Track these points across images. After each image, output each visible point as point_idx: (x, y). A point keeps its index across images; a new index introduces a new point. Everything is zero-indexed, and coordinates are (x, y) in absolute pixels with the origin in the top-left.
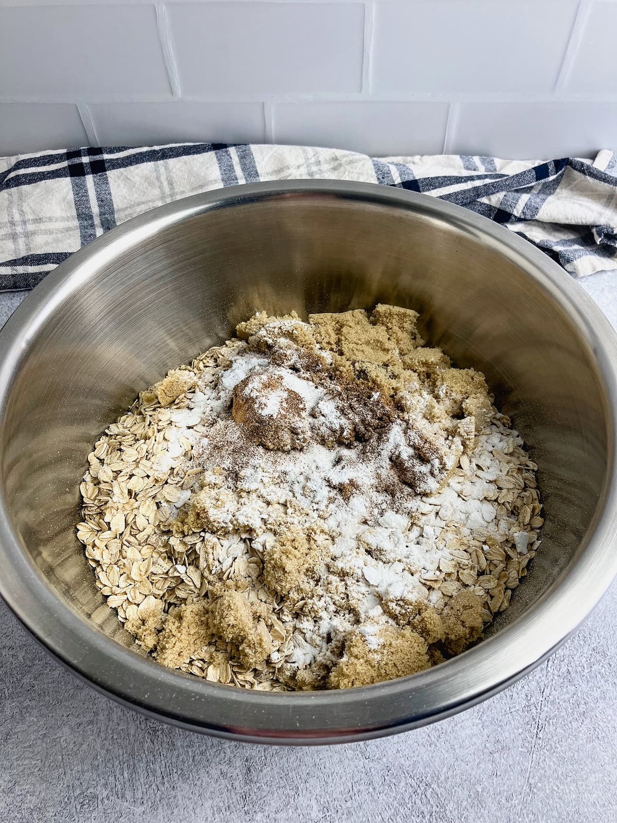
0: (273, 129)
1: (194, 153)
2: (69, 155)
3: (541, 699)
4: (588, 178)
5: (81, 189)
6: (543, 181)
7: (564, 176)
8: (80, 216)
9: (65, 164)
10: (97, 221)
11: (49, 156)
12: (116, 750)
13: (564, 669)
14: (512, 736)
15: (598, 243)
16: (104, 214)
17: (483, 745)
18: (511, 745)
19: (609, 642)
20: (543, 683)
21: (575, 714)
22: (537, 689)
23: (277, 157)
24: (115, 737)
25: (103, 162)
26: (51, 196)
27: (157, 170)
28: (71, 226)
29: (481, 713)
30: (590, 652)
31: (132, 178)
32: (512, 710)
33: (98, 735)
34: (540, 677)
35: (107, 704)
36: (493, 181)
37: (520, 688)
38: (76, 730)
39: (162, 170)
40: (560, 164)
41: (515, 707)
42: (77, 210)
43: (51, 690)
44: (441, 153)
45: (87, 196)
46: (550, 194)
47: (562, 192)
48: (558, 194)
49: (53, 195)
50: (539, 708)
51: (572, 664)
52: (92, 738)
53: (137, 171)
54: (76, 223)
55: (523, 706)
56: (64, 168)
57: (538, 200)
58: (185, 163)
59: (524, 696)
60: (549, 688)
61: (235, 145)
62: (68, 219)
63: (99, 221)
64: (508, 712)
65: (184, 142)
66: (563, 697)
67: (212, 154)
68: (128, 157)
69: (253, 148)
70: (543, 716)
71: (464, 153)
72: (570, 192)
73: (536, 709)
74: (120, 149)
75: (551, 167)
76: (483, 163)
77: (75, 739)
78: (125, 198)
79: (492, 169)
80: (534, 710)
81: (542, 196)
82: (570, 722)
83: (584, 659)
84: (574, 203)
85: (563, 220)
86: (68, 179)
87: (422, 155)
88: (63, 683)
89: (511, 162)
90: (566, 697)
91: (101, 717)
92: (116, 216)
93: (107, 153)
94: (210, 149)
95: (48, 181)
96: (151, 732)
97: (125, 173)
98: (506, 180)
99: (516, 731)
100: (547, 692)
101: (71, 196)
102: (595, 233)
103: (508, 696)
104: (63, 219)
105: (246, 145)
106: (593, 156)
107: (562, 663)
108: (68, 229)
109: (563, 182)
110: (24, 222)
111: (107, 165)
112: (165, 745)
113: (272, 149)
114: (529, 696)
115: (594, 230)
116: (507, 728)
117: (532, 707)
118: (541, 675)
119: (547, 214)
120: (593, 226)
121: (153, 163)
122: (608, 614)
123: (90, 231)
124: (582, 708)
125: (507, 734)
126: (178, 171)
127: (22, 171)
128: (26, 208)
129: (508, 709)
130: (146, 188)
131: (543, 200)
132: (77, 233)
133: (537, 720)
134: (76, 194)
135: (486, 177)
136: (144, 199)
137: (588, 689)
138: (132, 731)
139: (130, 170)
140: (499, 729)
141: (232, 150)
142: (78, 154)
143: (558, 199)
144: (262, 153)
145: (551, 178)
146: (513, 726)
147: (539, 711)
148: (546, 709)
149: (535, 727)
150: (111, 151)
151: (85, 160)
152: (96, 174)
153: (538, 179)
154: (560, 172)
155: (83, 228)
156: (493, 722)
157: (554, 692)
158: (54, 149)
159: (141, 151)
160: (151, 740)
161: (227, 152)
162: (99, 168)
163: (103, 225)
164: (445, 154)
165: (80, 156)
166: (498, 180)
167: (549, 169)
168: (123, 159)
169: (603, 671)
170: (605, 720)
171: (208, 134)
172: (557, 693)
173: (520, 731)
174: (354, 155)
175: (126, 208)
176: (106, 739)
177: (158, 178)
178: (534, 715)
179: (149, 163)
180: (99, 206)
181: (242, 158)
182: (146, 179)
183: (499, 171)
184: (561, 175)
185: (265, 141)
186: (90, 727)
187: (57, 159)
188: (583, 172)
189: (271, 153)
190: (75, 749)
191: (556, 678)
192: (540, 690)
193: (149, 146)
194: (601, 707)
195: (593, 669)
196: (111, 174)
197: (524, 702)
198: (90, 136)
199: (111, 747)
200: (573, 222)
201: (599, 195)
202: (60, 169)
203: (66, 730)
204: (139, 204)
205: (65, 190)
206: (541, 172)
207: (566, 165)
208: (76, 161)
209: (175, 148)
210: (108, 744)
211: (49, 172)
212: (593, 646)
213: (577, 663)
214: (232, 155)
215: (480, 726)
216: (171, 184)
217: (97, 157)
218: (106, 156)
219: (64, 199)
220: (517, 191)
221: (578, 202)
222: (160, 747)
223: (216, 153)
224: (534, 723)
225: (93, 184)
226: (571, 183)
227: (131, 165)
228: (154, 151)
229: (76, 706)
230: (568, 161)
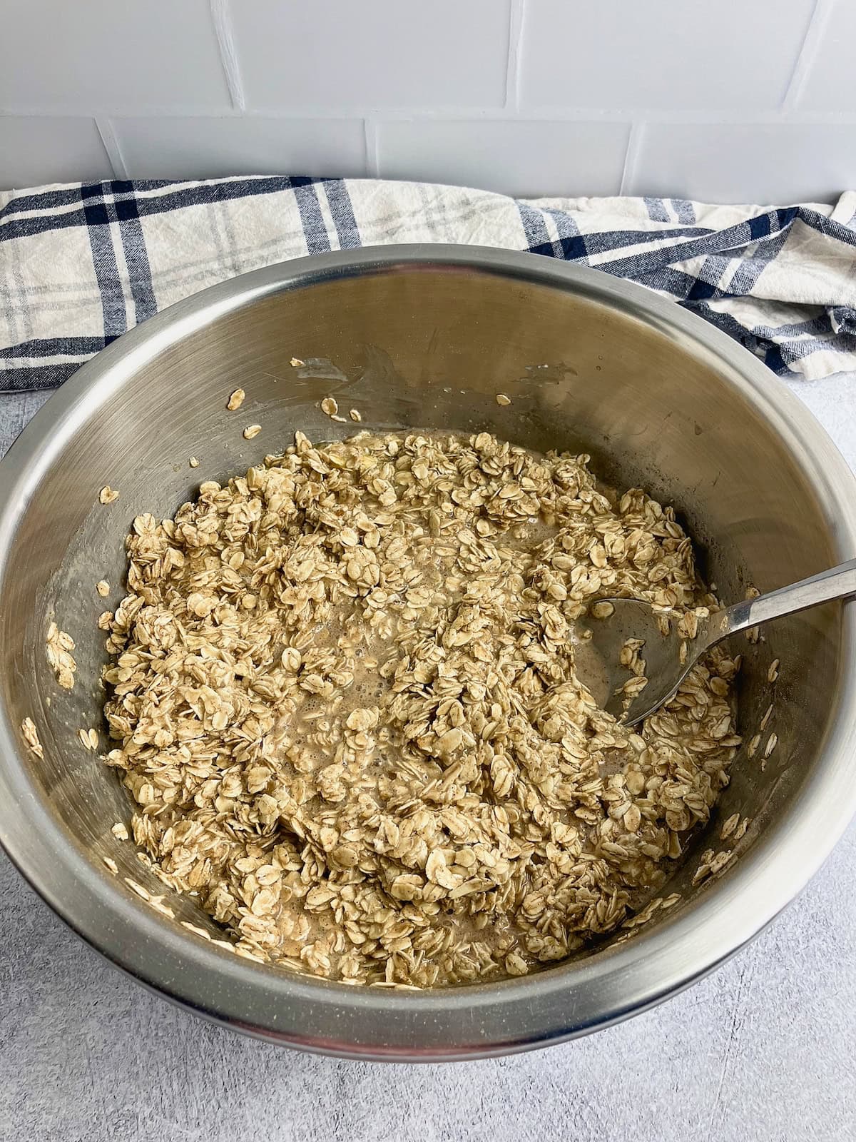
0: (378, 158)
1: (264, 191)
2: (86, 192)
3: (739, 985)
4: (826, 236)
5: (104, 243)
6: (761, 239)
7: (791, 232)
8: (102, 283)
9: (80, 205)
10: (126, 290)
11: (57, 192)
12: (162, 1052)
13: (771, 944)
14: (700, 1036)
15: (837, 332)
16: (137, 280)
17: (660, 1047)
18: (697, 1049)
19: (834, 907)
20: (741, 963)
21: (786, 1008)
22: (734, 972)
23: (382, 199)
24: (160, 1035)
25: (133, 203)
26: (59, 254)
27: (211, 216)
28: (90, 297)
30: (808, 920)
31: (175, 228)
32: (699, 1000)
33: (137, 1031)
36: (690, 239)
38: (107, 1024)
39: (219, 216)
40: (785, 216)
41: (704, 996)
42: (98, 273)
43: (71, 968)
44: (618, 195)
45: (113, 254)
46: (770, 258)
47: (788, 255)
48: (782, 257)
49: (62, 252)
50: (736, 998)
51: (783, 936)
52: (128, 1035)
53: (182, 217)
54: (96, 292)
55: (715, 994)
56: (79, 212)
57: (754, 268)
58: (252, 206)
59: (716, 982)
60: (751, 970)
61: (323, 179)
62: (85, 287)
63: (130, 289)
64: (694, 1003)
65: (250, 175)
66: (769, 982)
67: (289, 192)
68: (169, 196)
69: (349, 184)
70: (741, 1008)
71: (650, 194)
72: (799, 255)
73: (733, 999)
74: (158, 184)
75: (773, 220)
76: (677, 210)
77: (106, 1037)
78: (166, 256)
79: (689, 218)
80: (729, 1001)
81: (759, 262)
82: (779, 1018)
83: (800, 930)
84: (804, 273)
85: (788, 297)
86: (85, 227)
87: (590, 197)
88: (88, 959)
89: (716, 208)
90: (773, 982)
91: (140, 1007)
92: (154, 283)
93: (139, 190)
94: (287, 186)
95: (56, 232)
96: (209, 1028)
97: (166, 220)
98: (709, 239)
99: (704, 1029)
100: (748, 975)
101: (89, 254)
102: (832, 317)
104: (78, 287)
105: (338, 179)
106: (834, 200)
107: (770, 936)
108: (86, 302)
109: (789, 239)
110: (23, 292)
111: (139, 208)
112: (228, 1046)
113: (375, 187)
114: (724, 981)
115: (831, 313)
116: (692, 1025)
117: (727, 996)
119: (765, 288)
120: (829, 307)
121: (205, 205)
122: (833, 867)
123: (117, 305)
124: (795, 998)
125: (692, 1034)
126: (241, 219)
127: (18, 216)
128: (25, 272)
129: (695, 998)
130: (197, 243)
131: (762, 267)
132: (99, 308)
133: (733, 1014)
134: (96, 250)
135: (681, 232)
136: (192, 259)
137: (803, 971)
138: (183, 1027)
139: (173, 216)
140: (682, 1026)
141: (319, 187)
142: (96, 190)
143: (782, 266)
144: (361, 193)
145: (773, 235)
146: (700, 1023)
147: (736, 1001)
148: (745, 999)
149: (730, 1024)
150: (145, 187)
151: (109, 199)
152: (123, 220)
153: (754, 237)
154: (786, 227)
155: (106, 299)
156: (674, 1017)
157: (756, 976)
158: (64, 182)
159: (189, 187)
160: (209, 1039)
161: (311, 190)
162: (128, 211)
163: (135, 297)
164: (623, 196)
165: (101, 194)
166: (696, 238)
167: (770, 223)
168: (163, 199)
169: (824, 946)
170: (825, 1015)
171: (286, 163)
172: (761, 976)
173: (710, 1029)
174: (493, 197)
175: (168, 271)
176: (147, 1037)
177: (213, 229)
178: (730, 1006)
179: (200, 206)
180: (130, 268)
181: (333, 199)
182: (196, 229)
183: (700, 220)
184: (788, 231)
185: (365, 174)
186: (126, 1020)
187: (68, 197)
188: (819, 228)
189: (374, 193)
190: (106, 1050)
191: (760, 956)
192: (738, 973)
193: (200, 180)
194: (820, 997)
195: (811, 945)
196: (146, 221)
197: (716, 990)
198: (116, 166)
199: (155, 1048)
200: (802, 300)
201: (840, 260)
202: (72, 213)
203: (93, 1023)
204: (185, 266)
205: (81, 245)
206: (759, 226)
207: (796, 216)
208: (95, 201)
209: (238, 183)
210: (150, 1044)
211: (56, 218)
212: (812, 912)
213: (790, 935)
214: (319, 196)
215: (656, 1021)
216: (231, 236)
217: (126, 196)
218: (139, 195)
219: (79, 257)
220: (724, 253)
221: (811, 271)
222: (221, 1048)
223: (295, 192)
224: (729, 1018)
225: (120, 235)
226: (802, 243)
227: (174, 208)
228: (207, 187)
229: (106, 990)
230: (798, 212)
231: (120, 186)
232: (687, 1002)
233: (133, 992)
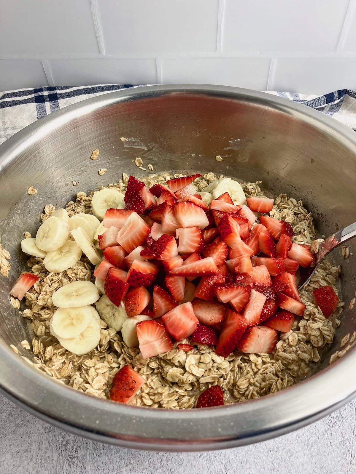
1: (113, 90)
2: (35, 91)
3: (353, 436)
5: (42, 110)
6: (330, 104)
7: (344, 100)
9: (33, 96)
11: (24, 91)
12: (43, 471)
14: (333, 463)
17: (312, 470)
18: (333, 470)
20: (353, 424)
22: (349, 429)
24: (43, 462)
25: (56, 94)
26: (23, 113)
29: (309, 446)
32: (333, 444)
33: (31, 460)
34: (351, 420)
35: (38, 438)
37: (337, 428)
38: (16, 456)
40: (341, 93)
41: (334, 441)
45: (46, 114)
46: (335, 112)
47: (342, 111)
48: (340, 112)
49: (24, 113)
50: (352, 443)
52: (26, 462)
55: (340, 441)
56: (32, 98)
59: (340, 434)
61: (138, 85)
64: (329, 445)
65: (107, 84)
68: (71, 92)
71: (280, 90)
72: (347, 111)
73: (350, 443)
74: (67, 88)
75: (336, 95)
76: (292, 96)
77: (15, 463)
80: (348, 444)
81: (330, 113)
84: (351, 116)
86: (34, 104)
88: (8, 422)
89: (307, 95)
91: (33, 447)
93: (59, 90)
94: (123, 87)
95: (22, 105)
96: (69, 459)
97: (70, 101)
98: (308, 103)
99: (336, 459)
101: (35, 114)
103: (329, 434)
105: (145, 85)
109: (344, 103)
110: (5, 129)
111: (58, 96)
112: (79, 469)
114: (344, 434)
116: (329, 457)
117: (347, 442)
118: (351, 418)
121: (87, 95)
125: (329, 462)
127: (6, 100)
128: (7, 120)
129: (329, 443)
131: (333, 115)
133: (351, 451)
134: (39, 112)
138: (55, 459)
139: (72, 99)
140: (324, 458)
142: (41, 90)
143: (341, 114)
145: (336, 102)
146: (333, 456)
147: (351, 444)
149: (349, 456)
150: (62, 89)
151: (45, 93)
152: (52, 101)
153: (327, 102)
154: (341, 98)
156: (319, 453)
158: (27, 88)
159: (80, 88)
160: (69, 464)
162: (53, 98)
164: (268, 91)
165: (43, 91)
167: (334, 96)
168: (69, 93)
173: (339, 459)
176: (36, 463)
178: (349, 447)
179: (85, 95)
183: (301, 98)
184: (342, 101)
185: (156, 83)
186: (25, 454)
187: (28, 93)
190: (14, 470)
192: (352, 429)
193: (85, 86)
196: (61, 101)
197: (340, 438)
199: (39, 469)
202: (30, 99)
203: (8, 455)
205: (32, 110)
206: (330, 98)
207: (345, 94)
208: (40, 94)
209: (101, 87)
210: (37, 467)
211: (22, 100)
215: (309, 456)
217: (53, 92)
218: (58, 91)
219: (31, 115)
222: (75, 470)
223: (126, 89)
224: (348, 453)
225: (50, 107)
226: (348, 106)
227: (74, 96)
228: (88, 88)
229: (16, 438)
230: (347, 91)
231: (51, 88)
232: (326, 445)
233: (30, 440)
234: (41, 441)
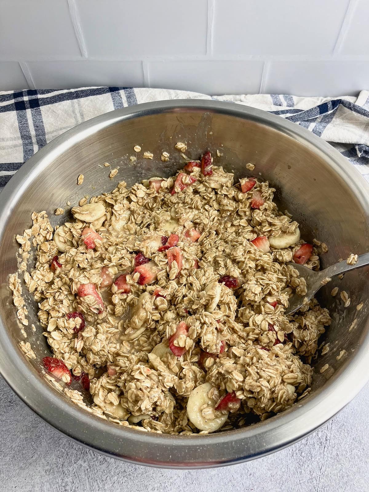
0: (149, 78)
1: (97, 94)
2: (16, 95)
3: (319, 474)
4: (354, 112)
5: (24, 119)
6: (324, 114)
7: (338, 110)
8: (22, 137)
9: (12, 101)
10: (34, 140)
11: (2, 96)
13: (334, 453)
15: (359, 156)
16: (39, 136)
19: (364, 434)
20: (321, 463)
21: (341, 484)
22: (317, 467)
23: (151, 98)
25: (37, 100)
27: (73, 106)
28: (17, 144)
29: (281, 484)
30: (351, 441)
31: (56, 111)
32: (301, 482)
34: (319, 459)
35: (40, 480)
36: (292, 115)
37: (306, 466)
39: (76, 106)
40: (335, 103)
41: (303, 479)
42: (21, 133)
43: (4, 470)
44: (259, 93)
45: (27, 124)
46: (328, 122)
47: (336, 121)
48: (334, 122)
49: (4, 124)
50: (318, 480)
51: (340, 450)
53: (60, 107)
54: (20, 142)
55: (308, 479)
56: (12, 104)
57: (321, 127)
58: (91, 101)
59: (309, 472)
60: (325, 466)
61: (124, 88)
62: (15, 139)
63: (36, 140)
64: (298, 483)
65: (90, 87)
66: (333, 472)
67: (108, 95)
68: (54, 97)
69: (136, 90)
70: (320, 485)
71: (273, 93)
72: (342, 120)
73: (316, 481)
74: (48, 91)
75: (330, 105)
76: (286, 100)
78: (52, 124)
79: (291, 104)
80: (315, 482)
81: (323, 124)
82: (338, 489)
83: (348, 446)
84: (344, 129)
85: (337, 140)
86: (15, 111)
87: (246, 94)
88: (12, 465)
89: (304, 99)
90: (335, 472)
92: (47, 137)
93: (40, 94)
94: (107, 92)
95: (1, 114)
97: (52, 108)
98: (300, 115)
100: (323, 469)
101: (17, 124)
102: (357, 150)
103: (299, 472)
104: (12, 139)
105: (131, 88)
106: (357, 95)
107: (333, 449)
108: (15, 146)
109: (337, 113)
111: (40, 102)
113: (148, 92)
114: (312, 472)
115: (357, 147)
117: (314, 479)
118: (320, 457)
119: (326, 137)
120: (356, 144)
121: (70, 101)
122: (363, 414)
123: (29, 147)
124: (345, 479)
126: (86, 107)
129: (298, 481)
130: (66, 118)
131: (325, 127)
132: (21, 149)
133: (317, 488)
134: (20, 122)
135: (287, 112)
136: (64, 125)
137: (350, 466)
139: (55, 106)
141: (122, 92)
142: (20, 94)
143: (334, 126)
144: (141, 95)
145: (330, 112)
147: (318, 482)
148: (322, 481)
150: (43, 93)
151: (26, 98)
152: (33, 108)
153: (321, 113)
154: (336, 108)
155: (25, 145)
156: (289, 490)
157: (327, 469)
158: (6, 91)
159: (63, 93)
161: (118, 93)
162: (35, 104)
163: (38, 143)
164: (261, 94)
165: (22, 96)
166: (295, 114)
167: (328, 107)
168: (51, 98)
169: (359, 454)
171: (107, 80)
172: (330, 469)
174: (201, 96)
175: (53, 131)
177: (74, 112)
178: (315, 485)
179: (68, 101)
180: (36, 130)
181: (129, 97)
182: (66, 112)
183: (296, 105)
184: (336, 110)
185: (143, 86)
187: (7, 98)
188: (350, 109)
189: (147, 95)
191: (330, 459)
192: (319, 468)
193: (68, 89)
194: (357, 478)
195: (353, 453)
196: (43, 108)
197: (309, 476)
198: (29, 82)
200: (343, 142)
201: (360, 123)
202: (9, 105)
204: (61, 129)
205: (13, 120)
206: (323, 108)
208: (20, 99)
209: (85, 91)
211: (2, 107)
212: (353, 437)
213: (343, 448)
214: (122, 96)
216: (82, 115)
217: (34, 97)
218: (40, 96)
219: (12, 126)
220: (308, 121)
221: (346, 128)
223: (111, 95)
224: (315, 490)
225: (31, 115)
226: (343, 115)
227: (56, 102)
228: (71, 92)
229: (20, 480)
230: (341, 102)
231: (31, 92)
232: (295, 482)
233: (33, 482)
234: (43, 483)
